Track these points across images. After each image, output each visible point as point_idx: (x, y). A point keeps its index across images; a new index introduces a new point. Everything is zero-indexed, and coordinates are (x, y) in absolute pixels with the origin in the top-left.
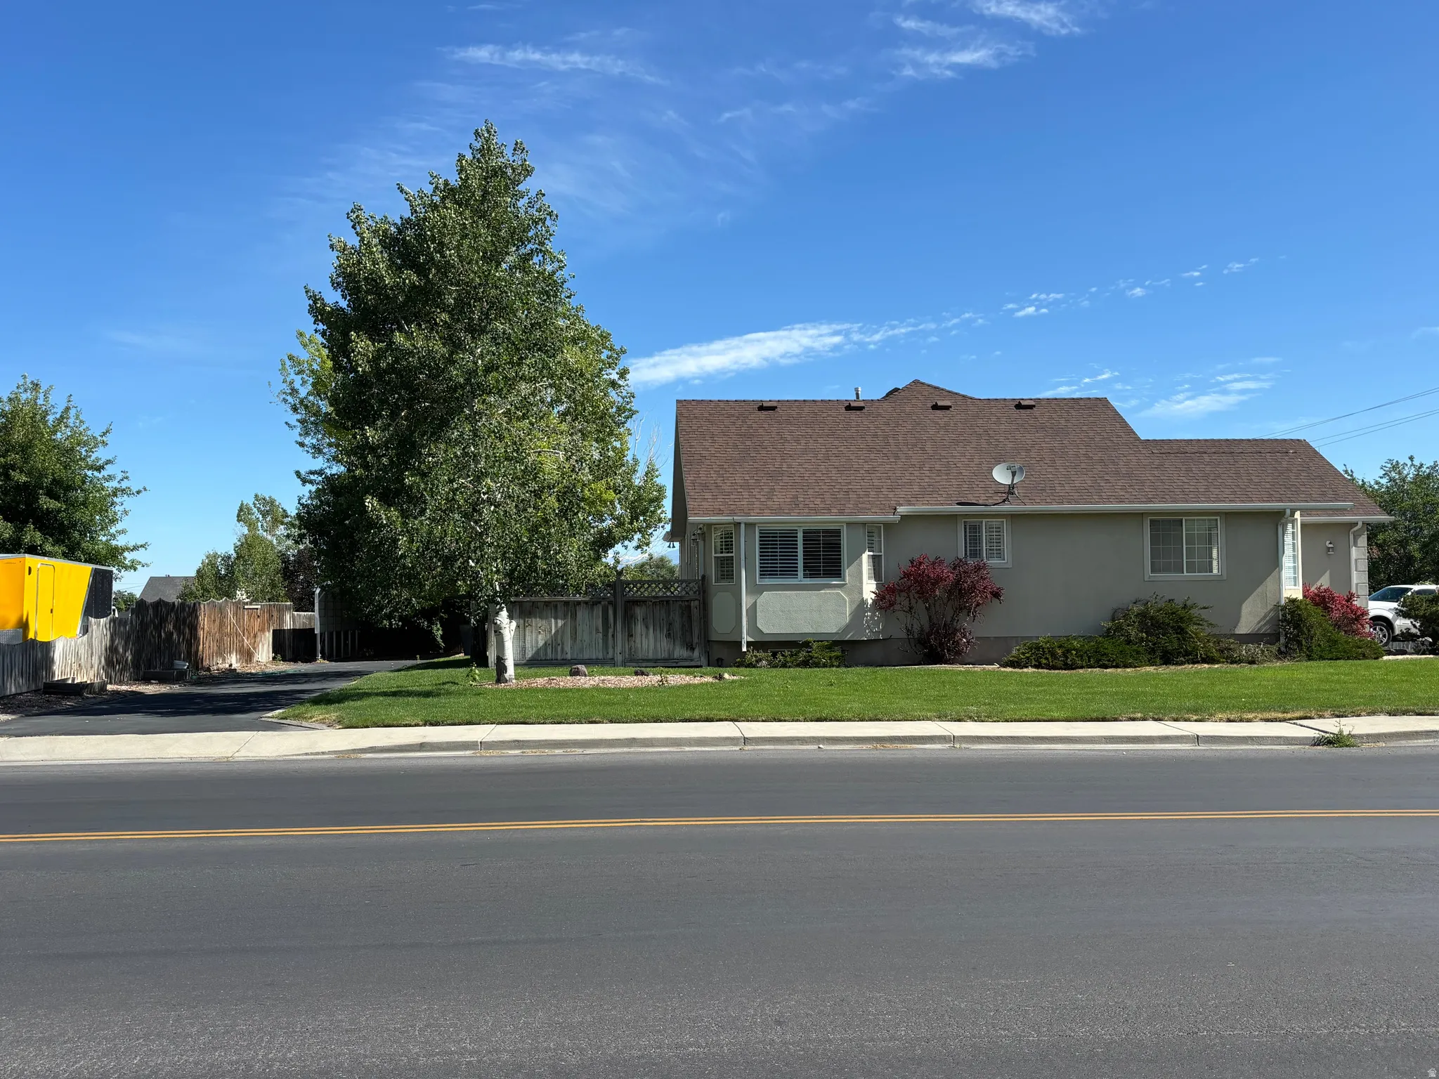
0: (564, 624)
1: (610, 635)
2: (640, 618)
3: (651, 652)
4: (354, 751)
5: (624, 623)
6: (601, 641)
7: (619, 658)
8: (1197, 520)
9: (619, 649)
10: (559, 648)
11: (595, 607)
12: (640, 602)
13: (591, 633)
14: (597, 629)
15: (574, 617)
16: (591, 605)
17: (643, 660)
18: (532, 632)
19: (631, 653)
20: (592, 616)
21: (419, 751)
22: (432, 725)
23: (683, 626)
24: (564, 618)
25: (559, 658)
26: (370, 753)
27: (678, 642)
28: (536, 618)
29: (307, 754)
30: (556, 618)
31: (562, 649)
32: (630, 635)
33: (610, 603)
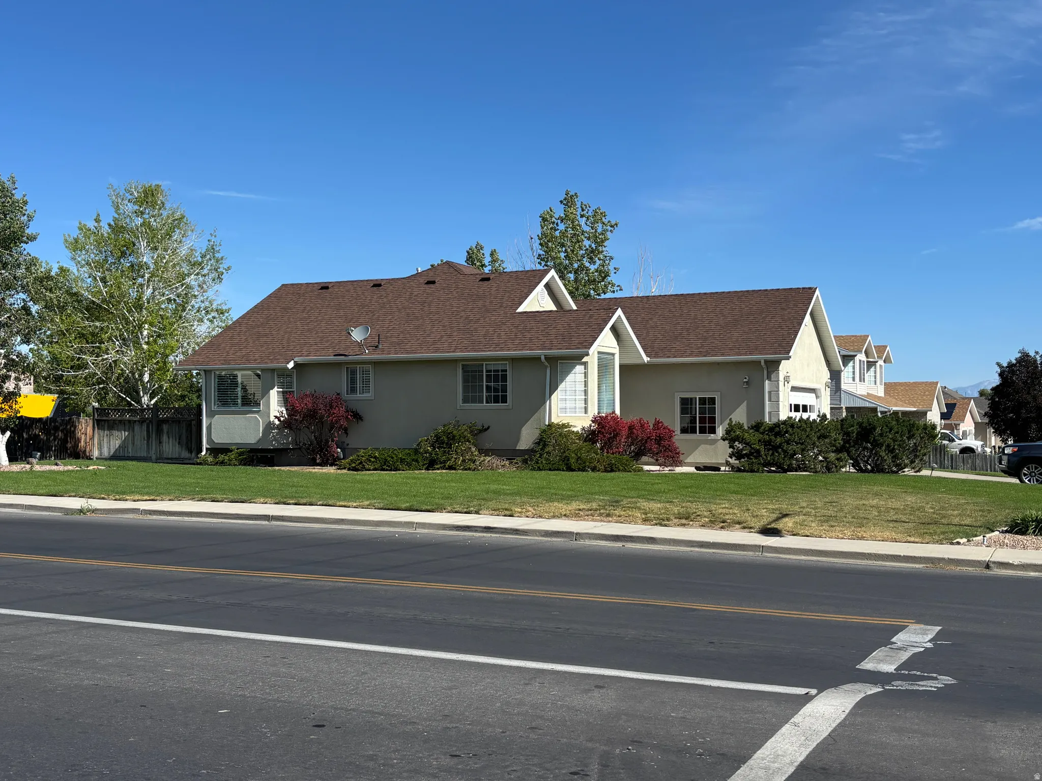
0: (129, 434)
1: (150, 441)
2: (165, 431)
3: (170, 453)
5: (157, 435)
6: (145, 445)
7: (154, 457)
8: (501, 364)
9: (154, 451)
10: (126, 449)
11: (143, 424)
12: (166, 421)
13: (141, 440)
14: (144, 438)
15: (133, 430)
16: (142, 421)
18: (114, 439)
19: (160, 454)
20: (142, 430)
23: (187, 437)
24: (129, 431)
25: (126, 455)
27: (184, 448)
28: (115, 430)
30: (125, 431)
31: (128, 450)
32: (160, 443)
33: (150, 421)
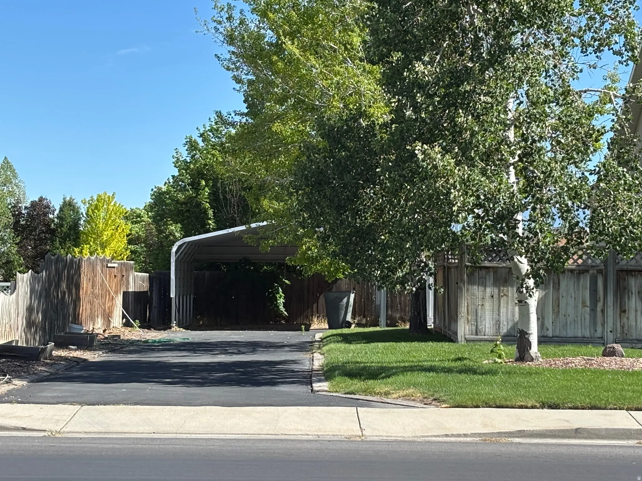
0: (545, 295)
1: (599, 309)
4: (500, 434)
5: (615, 295)
6: (588, 317)
9: (610, 325)
11: (582, 275)
12: (635, 271)
13: (576, 307)
14: (584, 303)
15: (557, 286)
17: (638, 340)
18: (507, 304)
19: (623, 332)
20: (578, 286)
21: (575, 438)
22: (551, 407)
24: (546, 287)
26: (518, 437)
29: (447, 436)
31: (542, 323)
32: (623, 311)
33: (600, 272)
